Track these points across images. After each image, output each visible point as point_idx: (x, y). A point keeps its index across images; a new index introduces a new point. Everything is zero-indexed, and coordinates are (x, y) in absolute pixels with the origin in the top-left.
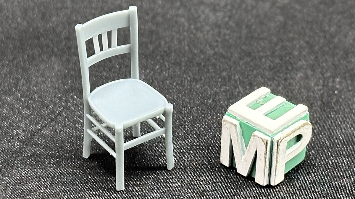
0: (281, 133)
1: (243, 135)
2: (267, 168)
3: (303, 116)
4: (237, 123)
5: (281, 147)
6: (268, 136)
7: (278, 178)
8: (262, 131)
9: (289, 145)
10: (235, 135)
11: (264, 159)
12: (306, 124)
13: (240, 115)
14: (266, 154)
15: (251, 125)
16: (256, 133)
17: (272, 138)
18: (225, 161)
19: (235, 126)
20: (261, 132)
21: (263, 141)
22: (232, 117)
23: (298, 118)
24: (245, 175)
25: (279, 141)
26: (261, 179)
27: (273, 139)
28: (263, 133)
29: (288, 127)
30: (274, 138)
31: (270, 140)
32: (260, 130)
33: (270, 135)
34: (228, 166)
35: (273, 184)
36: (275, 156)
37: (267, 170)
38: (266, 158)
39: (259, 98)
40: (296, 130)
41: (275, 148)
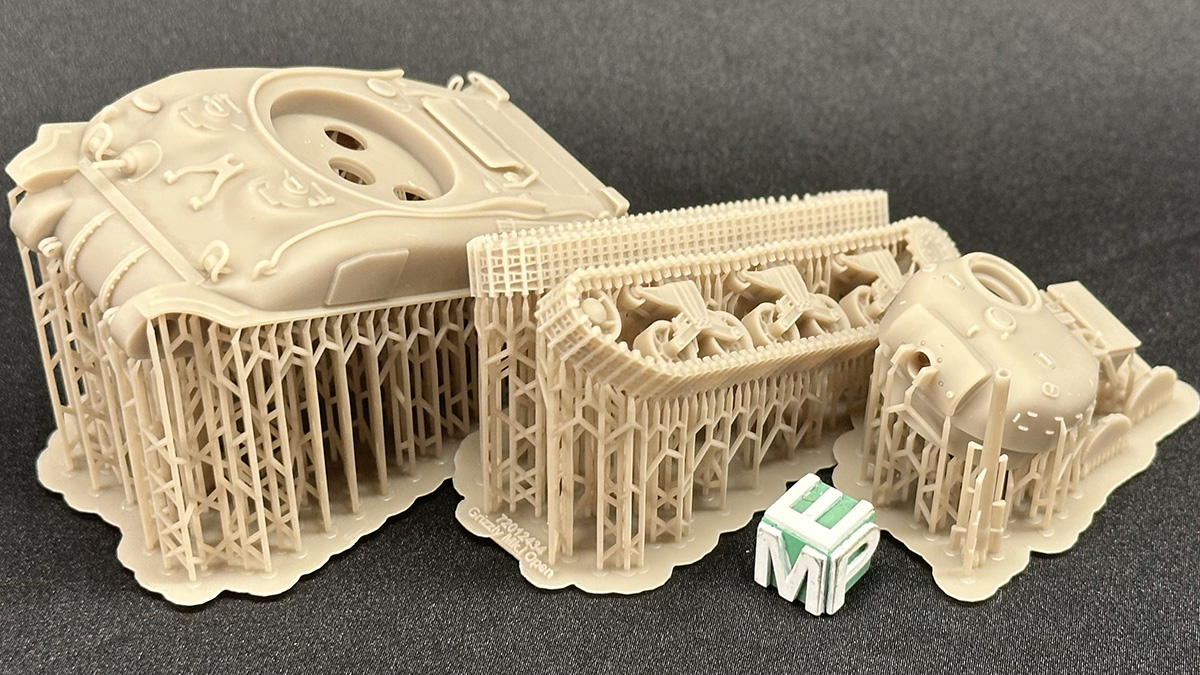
0: (840, 547)
1: (786, 549)
2: (822, 594)
3: (867, 518)
4: (779, 534)
5: (840, 568)
6: (823, 553)
7: (837, 604)
8: (814, 546)
9: (851, 560)
10: (776, 550)
11: (817, 583)
12: (872, 529)
13: (781, 523)
14: (820, 577)
15: (798, 537)
16: (806, 549)
17: (828, 557)
18: (761, 577)
19: (777, 538)
20: (814, 548)
21: (816, 561)
22: (770, 525)
23: (861, 522)
24: (791, 600)
25: (839, 560)
26: (813, 606)
27: (830, 558)
28: (816, 549)
29: (849, 536)
30: (831, 556)
32: (812, 545)
33: (826, 552)
34: (765, 586)
35: (829, 612)
36: (833, 578)
37: (822, 596)
38: (820, 583)
39: (806, 493)
40: (860, 540)
41: (833, 569)
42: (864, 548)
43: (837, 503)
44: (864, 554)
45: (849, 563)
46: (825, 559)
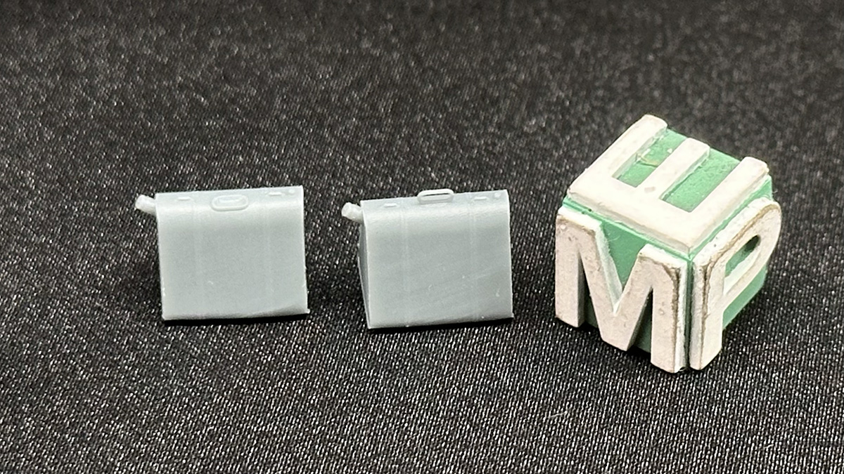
0: (710, 246)
1: (611, 252)
2: (680, 331)
3: (758, 188)
4: (595, 225)
5: (712, 281)
6: (679, 256)
7: (709, 348)
8: (661, 244)
9: (731, 266)
10: (592, 255)
11: (671, 312)
12: (767, 209)
13: (599, 206)
14: (676, 300)
15: (632, 229)
16: (647, 251)
17: (689, 262)
18: (567, 310)
19: (592, 233)
20: (661, 248)
21: (668, 272)
22: (579, 210)
23: (747, 198)
24: (624, 345)
25: (709, 268)
26: (666, 355)
27: (693, 263)
28: (667, 250)
29: (725, 224)
30: (694, 261)
31: (686, 267)
32: (658, 243)
33: (685, 254)
34: (576, 324)
35: (696, 365)
36: (698, 302)
37: (681, 337)
38: (677, 311)
39: (642, 149)
40: (745, 229)
41: (699, 284)
42: (753, 243)
43: (700, 165)
44: (754, 254)
45: (727, 274)
46: (683, 266)
